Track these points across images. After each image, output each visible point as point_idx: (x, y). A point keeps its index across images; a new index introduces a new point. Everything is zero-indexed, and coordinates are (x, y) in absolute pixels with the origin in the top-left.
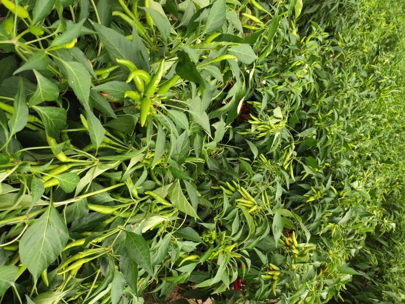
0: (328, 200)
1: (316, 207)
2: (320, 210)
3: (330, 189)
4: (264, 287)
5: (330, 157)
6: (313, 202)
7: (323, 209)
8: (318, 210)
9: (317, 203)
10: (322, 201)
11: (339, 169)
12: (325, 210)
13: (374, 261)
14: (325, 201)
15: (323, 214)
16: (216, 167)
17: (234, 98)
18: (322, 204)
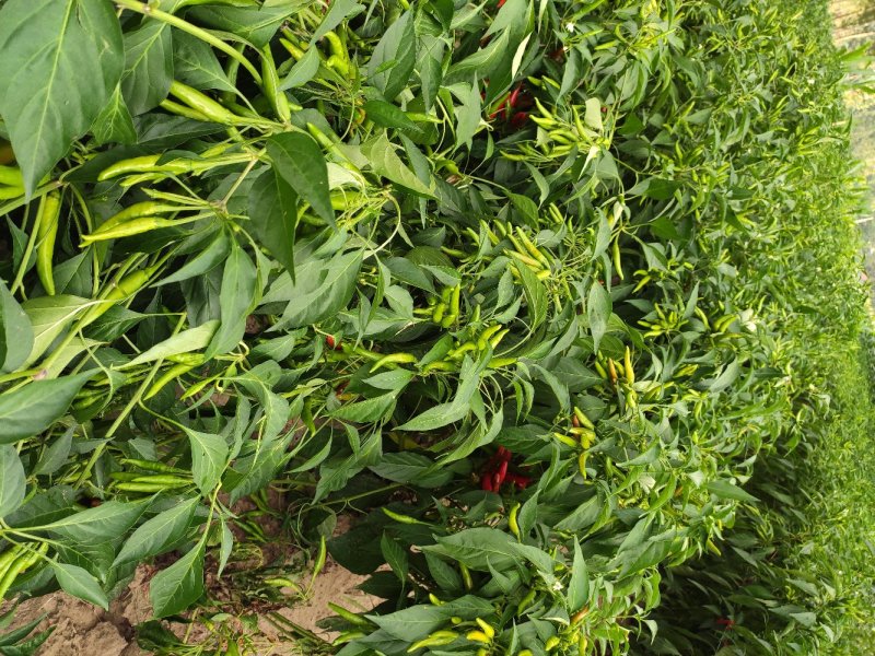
0: (690, 336)
1: (663, 349)
2: (672, 357)
3: (695, 316)
4: (558, 465)
5: (694, 251)
6: (658, 340)
7: (677, 358)
8: (668, 359)
9: (666, 342)
10: (676, 339)
11: (712, 279)
12: (683, 359)
13: (766, 529)
14: (682, 338)
15: (677, 366)
16: (455, 208)
17: (506, 34)
18: (675, 345)
